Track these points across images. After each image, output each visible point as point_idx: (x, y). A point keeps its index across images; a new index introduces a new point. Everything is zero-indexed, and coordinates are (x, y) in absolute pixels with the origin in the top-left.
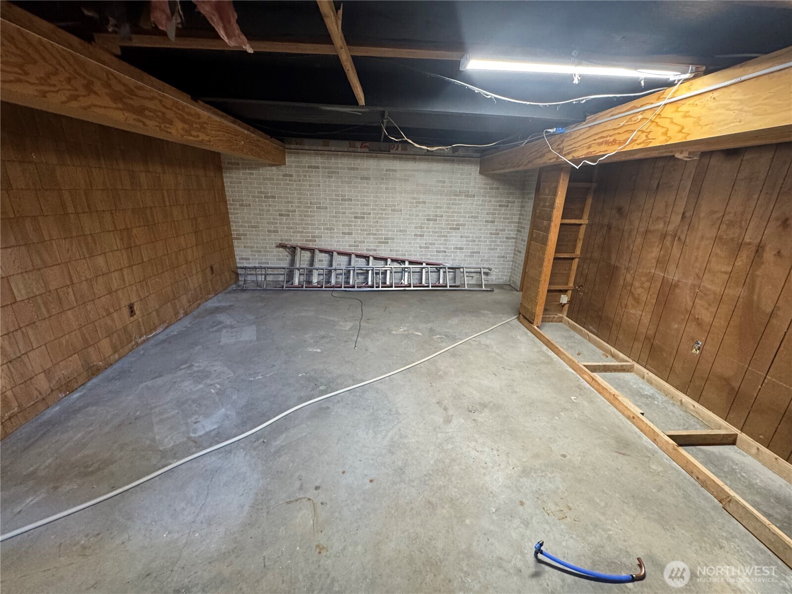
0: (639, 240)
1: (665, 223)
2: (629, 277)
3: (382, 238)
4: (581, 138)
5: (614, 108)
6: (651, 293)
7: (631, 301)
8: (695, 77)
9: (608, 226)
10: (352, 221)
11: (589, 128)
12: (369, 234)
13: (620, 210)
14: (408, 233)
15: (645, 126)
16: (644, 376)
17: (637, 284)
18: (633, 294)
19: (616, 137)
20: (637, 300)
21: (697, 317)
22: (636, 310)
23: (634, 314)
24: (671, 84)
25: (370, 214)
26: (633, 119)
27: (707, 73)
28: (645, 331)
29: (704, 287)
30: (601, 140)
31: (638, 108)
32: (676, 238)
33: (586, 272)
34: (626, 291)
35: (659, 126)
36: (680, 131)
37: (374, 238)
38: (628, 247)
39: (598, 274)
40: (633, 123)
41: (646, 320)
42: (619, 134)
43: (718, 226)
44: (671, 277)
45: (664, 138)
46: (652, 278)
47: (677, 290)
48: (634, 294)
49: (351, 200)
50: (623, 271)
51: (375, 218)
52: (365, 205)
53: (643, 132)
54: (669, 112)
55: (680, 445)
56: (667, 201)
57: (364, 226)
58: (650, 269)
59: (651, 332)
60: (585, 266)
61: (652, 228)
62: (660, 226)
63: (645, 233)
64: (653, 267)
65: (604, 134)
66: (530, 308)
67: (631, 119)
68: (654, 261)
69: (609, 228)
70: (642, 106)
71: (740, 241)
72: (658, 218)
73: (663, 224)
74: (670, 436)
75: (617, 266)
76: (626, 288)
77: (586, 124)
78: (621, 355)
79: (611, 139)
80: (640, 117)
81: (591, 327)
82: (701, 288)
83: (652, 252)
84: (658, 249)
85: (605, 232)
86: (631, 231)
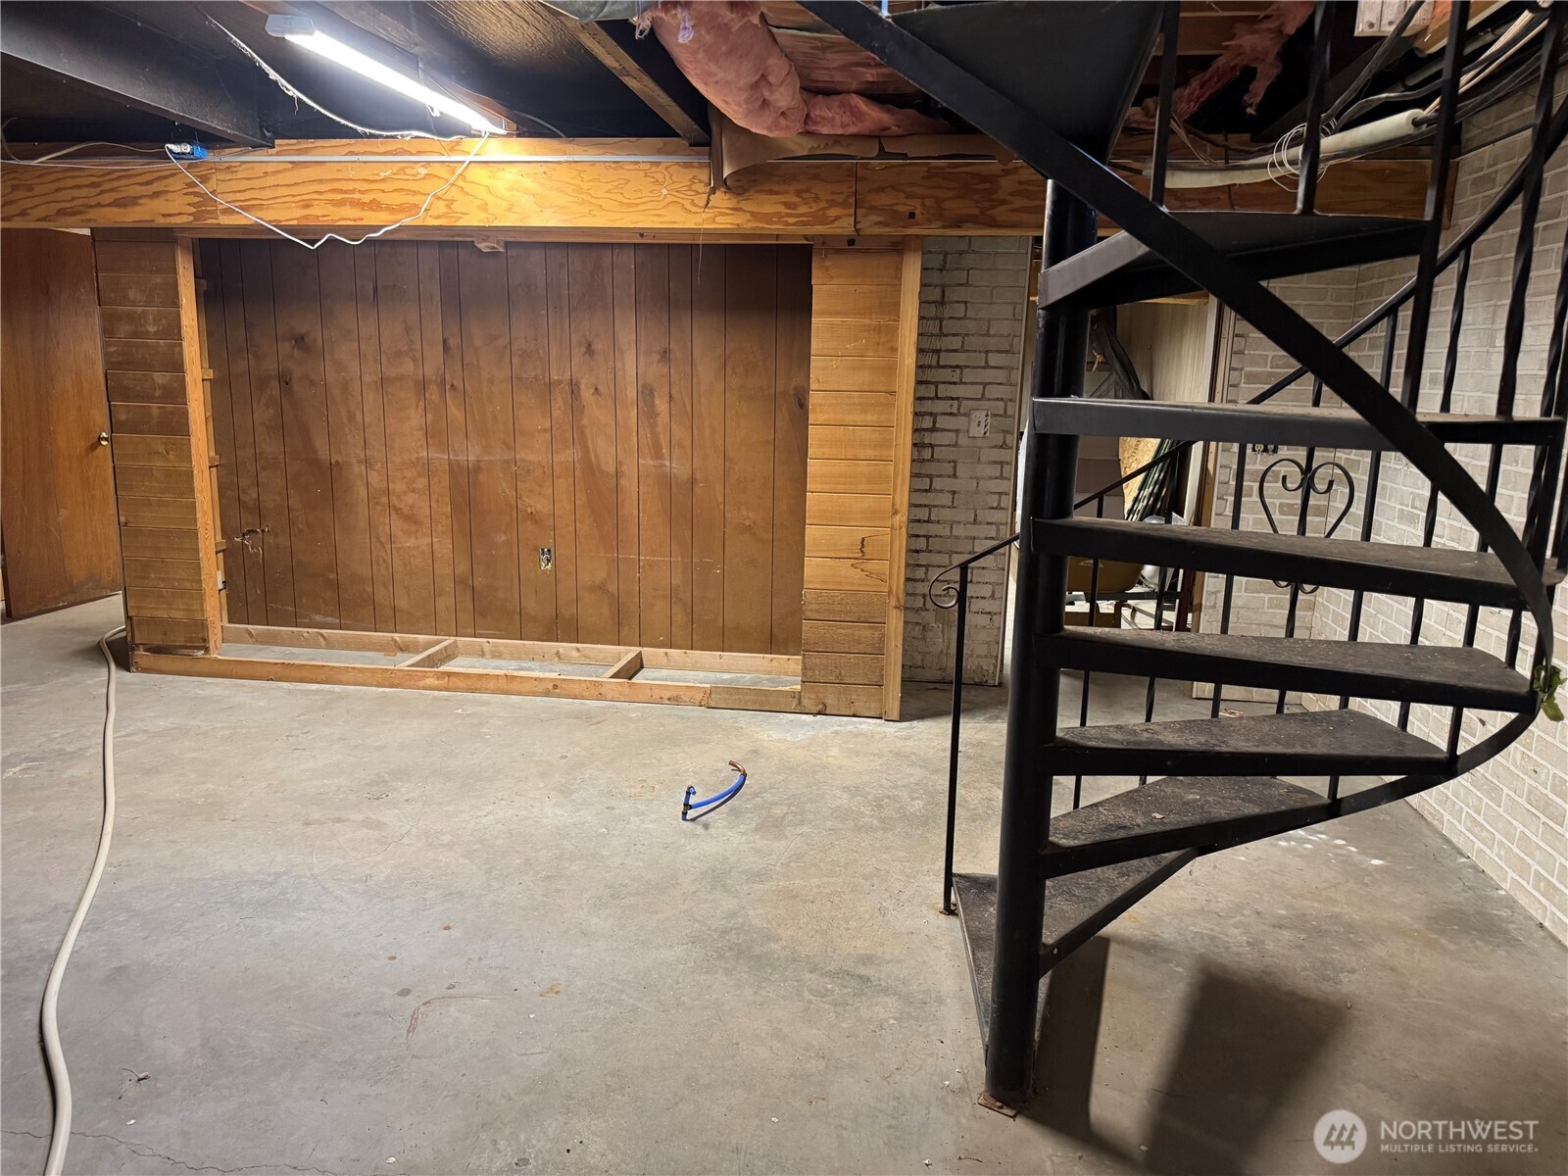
0: (371, 399)
1: (415, 361)
2: (376, 479)
4: (270, 181)
5: (353, 141)
6: (434, 497)
7: (397, 525)
8: (509, 135)
9: (280, 378)
11: (290, 166)
13: (300, 341)
15: (440, 188)
16: (483, 652)
17: (398, 487)
18: (397, 510)
19: (379, 197)
20: (410, 518)
21: (529, 511)
22: (417, 538)
23: (417, 548)
24: (469, 133)
26: (408, 171)
27: (519, 135)
28: (448, 570)
29: (522, 460)
30: (339, 196)
31: (412, 154)
32: (448, 387)
33: (255, 495)
34: (379, 508)
35: (467, 194)
36: (509, 209)
38: (352, 418)
39: (291, 492)
40: (405, 177)
41: (444, 547)
42: (383, 191)
43: (508, 360)
44: (462, 458)
45: (484, 215)
46: (427, 469)
47: (482, 477)
48: (400, 509)
50: (358, 469)
53: (439, 198)
54: (479, 175)
55: (630, 679)
56: (405, 321)
58: (417, 452)
59: (463, 568)
60: (244, 482)
61: (392, 373)
62: (408, 367)
63: (379, 382)
64: (422, 446)
65: (337, 185)
66: (179, 615)
67: (403, 169)
68: (420, 435)
69: (285, 381)
70: (419, 153)
71: (547, 380)
72: (399, 353)
73: (412, 363)
74: (611, 677)
75: (337, 462)
76: (377, 503)
77: (278, 154)
78: (421, 638)
79: (367, 198)
80: (423, 171)
81: (318, 618)
82: (518, 464)
83: (409, 418)
84: (420, 410)
85: (276, 392)
86: (345, 387)
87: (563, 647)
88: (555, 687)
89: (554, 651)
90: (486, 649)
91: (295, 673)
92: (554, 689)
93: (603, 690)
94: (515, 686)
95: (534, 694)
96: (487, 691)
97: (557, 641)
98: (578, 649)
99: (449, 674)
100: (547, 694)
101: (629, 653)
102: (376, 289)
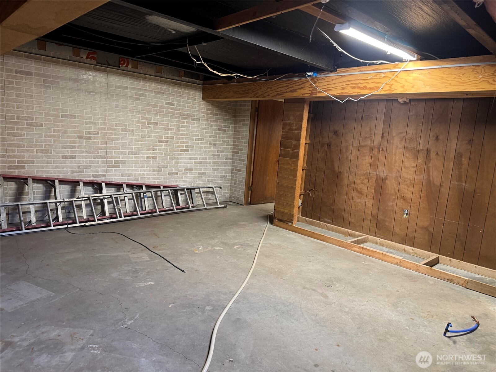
0: (354, 152)
1: (371, 140)
2: (351, 178)
3: (111, 162)
4: (334, 82)
5: (361, 67)
6: (369, 186)
7: (355, 194)
8: (417, 60)
9: (328, 144)
10: (75, 142)
11: (341, 77)
12: (97, 157)
13: (336, 133)
14: (141, 155)
15: (388, 81)
17: (358, 181)
18: (356, 189)
19: (366, 85)
20: (360, 192)
21: (402, 196)
22: (361, 199)
23: (360, 203)
24: (401, 61)
25: (97, 134)
26: (378, 76)
27: (421, 60)
28: (370, 212)
29: (403, 177)
30: (353, 86)
31: (380, 70)
32: (381, 149)
33: (314, 179)
34: (351, 188)
35: (398, 82)
36: (413, 87)
37: (103, 162)
38: (347, 158)
39: (325, 179)
40: (377, 78)
41: (369, 204)
42: (368, 83)
43: (404, 141)
44: (381, 174)
45: (402, 89)
46: (369, 177)
47: (387, 181)
48: (357, 189)
49: (75, 117)
50: (346, 174)
51: (103, 139)
52: (92, 123)
53: (387, 84)
54: (403, 75)
55: (432, 267)
56: (370, 127)
57: (90, 147)
58: (366, 171)
59: (375, 212)
60: (312, 175)
61: (362, 144)
62: (369, 142)
63: (358, 147)
64: (368, 169)
65: (354, 82)
66: (287, 211)
67: (376, 75)
68: (368, 165)
69: (329, 145)
70: (383, 69)
71: (418, 149)
72: (366, 138)
73: (370, 141)
74: (424, 264)
75: (340, 172)
76: (350, 186)
77: (337, 73)
78: (357, 233)
79: (362, 86)
80: (383, 75)
81: (326, 219)
82: (401, 178)
83: (366, 159)
84: (370, 157)
85: (326, 149)
86: (347, 148)
87: (407, 248)
88: (400, 262)
89: (403, 248)
90: (378, 242)
91: (316, 236)
92: (399, 263)
93: (420, 269)
94: (385, 258)
95: (392, 263)
96: (375, 257)
97: (405, 245)
98: (413, 250)
99: (363, 248)
100: (397, 264)
101: (434, 256)
102: (362, 117)
